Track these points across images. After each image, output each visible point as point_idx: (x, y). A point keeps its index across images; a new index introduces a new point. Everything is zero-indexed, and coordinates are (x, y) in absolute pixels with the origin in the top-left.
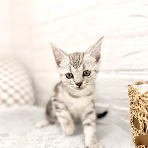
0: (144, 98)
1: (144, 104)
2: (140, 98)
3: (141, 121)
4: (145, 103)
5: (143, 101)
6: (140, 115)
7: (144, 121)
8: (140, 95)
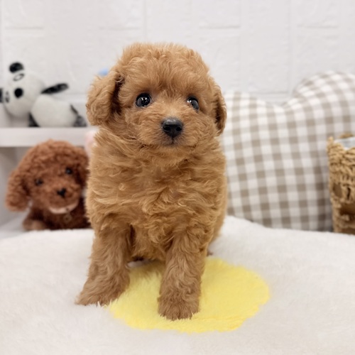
0: (349, 156)
1: (349, 164)
2: (344, 157)
3: (344, 185)
4: (350, 161)
5: (347, 159)
6: (343, 177)
7: (348, 185)
8: (343, 152)
